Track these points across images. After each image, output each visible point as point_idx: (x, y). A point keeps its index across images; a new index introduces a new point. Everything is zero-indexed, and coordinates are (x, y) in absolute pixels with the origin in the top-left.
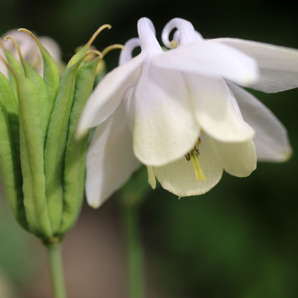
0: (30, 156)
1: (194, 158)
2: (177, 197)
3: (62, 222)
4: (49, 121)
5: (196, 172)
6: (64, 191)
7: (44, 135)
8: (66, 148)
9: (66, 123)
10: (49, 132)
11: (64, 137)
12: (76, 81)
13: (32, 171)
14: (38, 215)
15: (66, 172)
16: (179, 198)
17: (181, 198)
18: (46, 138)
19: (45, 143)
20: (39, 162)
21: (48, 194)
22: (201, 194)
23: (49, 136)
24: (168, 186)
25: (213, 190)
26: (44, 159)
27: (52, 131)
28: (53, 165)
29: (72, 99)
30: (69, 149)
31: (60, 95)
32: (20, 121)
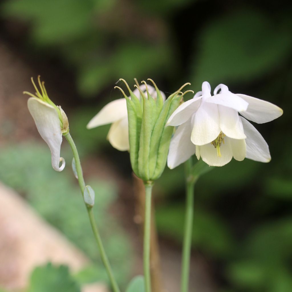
0: (144, 137)
1: (218, 146)
2: (209, 165)
3: (154, 173)
4: (155, 123)
5: (218, 153)
6: (158, 157)
7: (152, 129)
8: (161, 137)
9: (163, 125)
10: (155, 128)
11: (161, 131)
12: (170, 105)
13: (144, 144)
14: (144, 167)
15: (160, 148)
16: (209, 166)
17: (210, 166)
18: (153, 131)
19: (152, 133)
20: (148, 140)
21: (150, 157)
22: (220, 166)
23: (154, 129)
24: (205, 160)
25: (226, 165)
26: (151, 140)
27: (156, 127)
28: (154, 143)
29: (167, 113)
30: (163, 137)
31: (162, 111)
32: (143, 122)
